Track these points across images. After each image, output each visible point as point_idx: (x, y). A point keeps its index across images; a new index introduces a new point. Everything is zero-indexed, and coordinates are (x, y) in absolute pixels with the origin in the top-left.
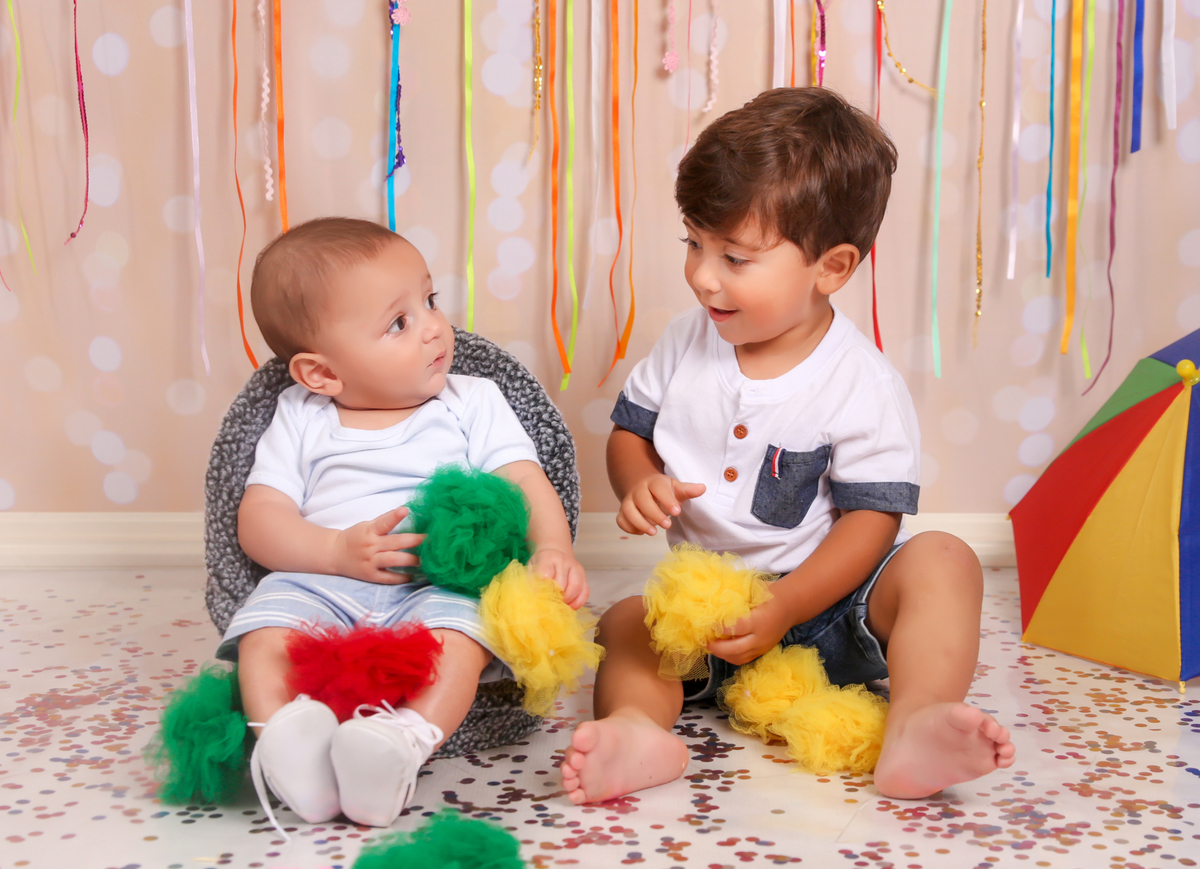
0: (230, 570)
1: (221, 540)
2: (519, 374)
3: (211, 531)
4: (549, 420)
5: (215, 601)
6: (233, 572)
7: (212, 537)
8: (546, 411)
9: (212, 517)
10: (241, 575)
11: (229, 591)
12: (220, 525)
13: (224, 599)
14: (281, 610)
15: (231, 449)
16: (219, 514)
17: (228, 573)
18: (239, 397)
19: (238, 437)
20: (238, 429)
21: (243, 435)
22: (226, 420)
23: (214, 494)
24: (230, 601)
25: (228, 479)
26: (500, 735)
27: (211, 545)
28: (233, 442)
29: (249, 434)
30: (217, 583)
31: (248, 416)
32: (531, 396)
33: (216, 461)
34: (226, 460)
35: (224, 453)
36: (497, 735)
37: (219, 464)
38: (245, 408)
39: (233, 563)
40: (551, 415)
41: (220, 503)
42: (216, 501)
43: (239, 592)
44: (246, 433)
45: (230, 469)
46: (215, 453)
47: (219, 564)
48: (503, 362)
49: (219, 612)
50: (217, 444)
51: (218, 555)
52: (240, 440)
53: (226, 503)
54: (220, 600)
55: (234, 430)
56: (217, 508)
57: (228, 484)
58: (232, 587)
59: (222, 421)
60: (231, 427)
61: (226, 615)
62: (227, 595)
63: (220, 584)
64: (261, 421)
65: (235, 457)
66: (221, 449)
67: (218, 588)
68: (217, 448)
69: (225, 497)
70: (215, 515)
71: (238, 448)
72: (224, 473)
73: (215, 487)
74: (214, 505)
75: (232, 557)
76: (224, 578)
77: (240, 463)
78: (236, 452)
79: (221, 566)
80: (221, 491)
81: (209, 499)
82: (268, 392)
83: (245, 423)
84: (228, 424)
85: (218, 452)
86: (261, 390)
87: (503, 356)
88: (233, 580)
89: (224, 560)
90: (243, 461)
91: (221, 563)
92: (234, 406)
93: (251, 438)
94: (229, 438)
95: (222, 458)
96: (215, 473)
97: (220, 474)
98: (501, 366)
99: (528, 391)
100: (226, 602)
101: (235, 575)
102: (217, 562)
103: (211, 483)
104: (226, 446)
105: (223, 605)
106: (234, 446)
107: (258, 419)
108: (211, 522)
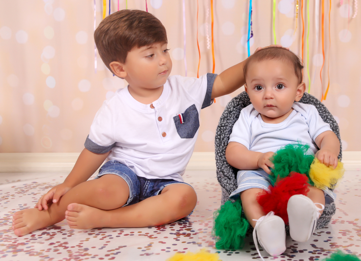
0: (226, 169)
1: (222, 159)
2: (318, 103)
3: (218, 156)
4: (331, 118)
5: (222, 180)
6: (228, 170)
7: (218, 159)
8: (329, 115)
9: (219, 151)
10: (230, 171)
11: (227, 177)
12: (222, 154)
13: (225, 179)
14: (255, 182)
15: (224, 129)
16: (221, 151)
17: (226, 170)
18: (225, 111)
19: (226, 124)
20: (226, 122)
21: (227, 124)
22: (221, 119)
23: (219, 144)
24: (228, 180)
25: (223, 139)
27: (218, 161)
28: (224, 126)
29: (229, 123)
30: (222, 174)
31: (229, 117)
32: (323, 110)
33: (219, 133)
34: (222, 132)
35: (222, 130)
37: (220, 134)
38: (228, 115)
39: (227, 167)
40: (331, 117)
41: (221, 147)
42: (219, 146)
43: (230, 177)
44: (228, 123)
45: (223, 135)
46: (218, 130)
47: (222, 167)
48: (312, 98)
49: (225, 183)
50: (219, 127)
51: (221, 164)
52: (227, 126)
53: (223, 147)
54: (224, 180)
55: (224, 122)
56: (220, 148)
57: (223, 140)
58: (228, 175)
59: (219, 119)
60: (224, 121)
61: (228, 184)
62: (227, 178)
63: (223, 174)
64: (233, 119)
65: (225, 131)
66: (221, 129)
67: (223, 176)
68: (219, 128)
69: (223, 145)
70: (220, 151)
71: (226, 128)
72: (222, 137)
73: (219, 141)
74: (219, 147)
75: (226, 165)
76: (225, 172)
77: (227, 134)
78: (225, 130)
79: (223, 168)
80: (221, 143)
81: (217, 146)
82: (234, 109)
83: (228, 120)
84: (222, 120)
85: (219, 130)
86: (232, 108)
87: (312, 97)
88: (228, 173)
89: (224, 166)
90: (228, 133)
91: (223, 167)
92: (224, 114)
93: (230, 125)
94: (223, 125)
95: (221, 132)
96: (219, 137)
97: (220, 137)
98: (312, 100)
99: (322, 108)
100: (227, 180)
101: (228, 171)
102: (221, 167)
103: (217, 140)
104: (222, 128)
105: (226, 181)
106: (225, 128)
107: (232, 118)
108: (218, 153)
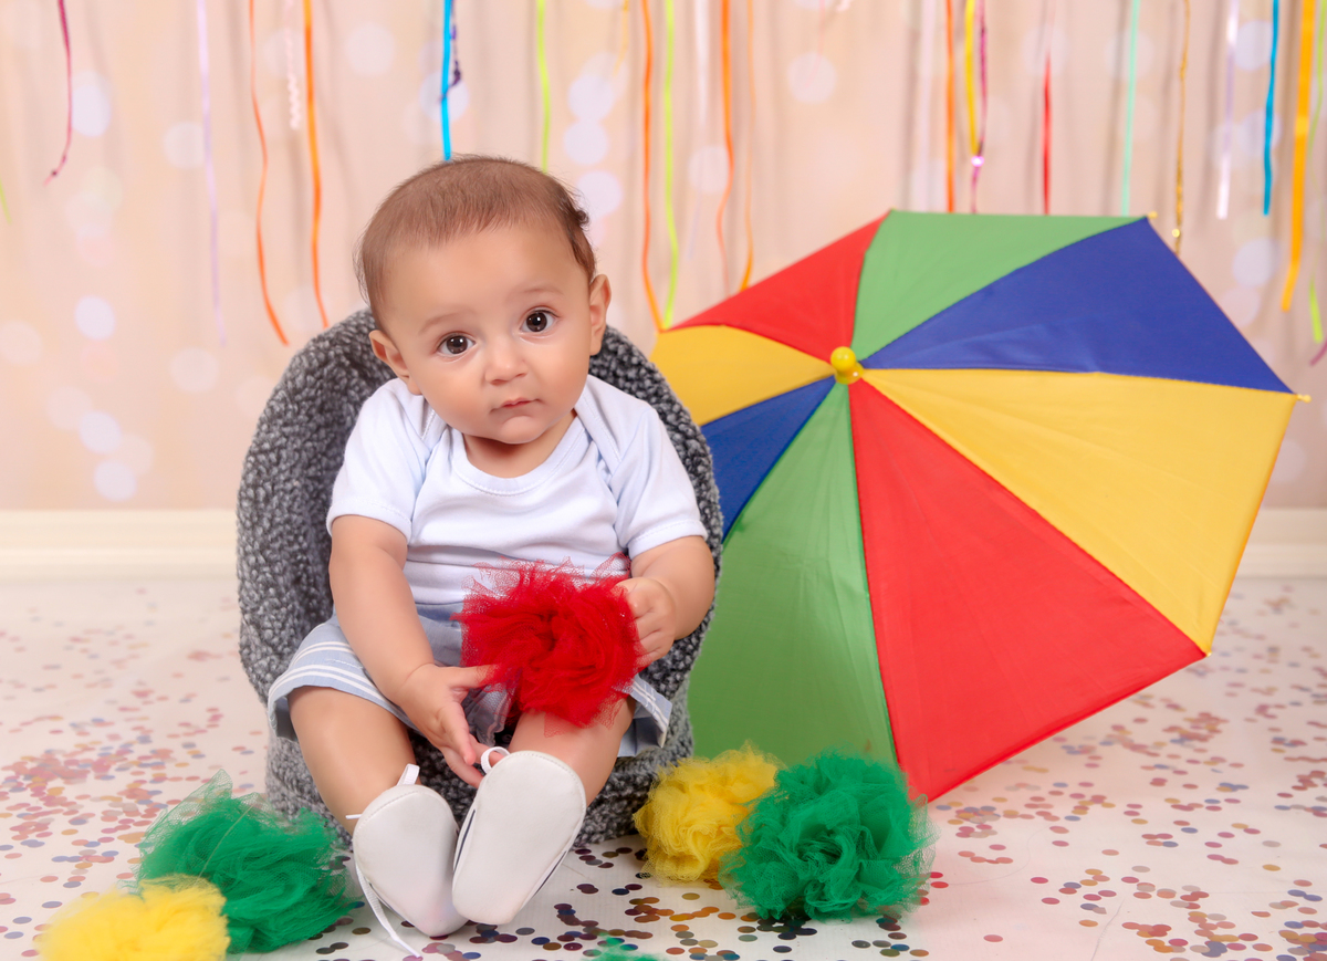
0: (273, 617)
1: (260, 579)
2: (635, 360)
3: (245, 567)
4: (675, 423)
5: (253, 657)
6: (278, 620)
7: (247, 575)
8: (671, 411)
9: (249, 548)
10: (288, 625)
11: (273, 646)
12: (262, 559)
13: (264, 655)
15: (270, 461)
16: (257, 545)
17: (270, 620)
18: (276, 392)
19: (278, 443)
20: (278, 434)
21: (284, 440)
22: (262, 422)
23: (251, 519)
24: (274, 657)
25: (267, 500)
26: (619, 824)
27: (248, 584)
28: (272, 450)
29: (292, 438)
30: (256, 634)
31: (289, 415)
32: (651, 391)
33: (251, 477)
34: (265, 476)
35: (261, 467)
36: (615, 825)
37: (255, 480)
38: (286, 406)
39: (278, 608)
40: (678, 417)
41: (260, 531)
42: (253, 527)
43: (285, 646)
44: (287, 437)
45: (268, 486)
46: (249, 465)
47: (258, 609)
48: (614, 342)
49: (260, 672)
50: (251, 453)
51: (257, 597)
52: (281, 447)
53: (266, 532)
54: (259, 656)
55: (272, 435)
56: (254, 536)
57: (269, 507)
58: (276, 640)
59: (257, 422)
60: (269, 432)
61: (269, 676)
62: (270, 650)
63: (260, 635)
64: (307, 419)
65: (275, 470)
66: (257, 460)
67: (257, 641)
68: (252, 459)
69: (266, 524)
70: (253, 546)
71: (279, 458)
72: (262, 492)
73: (250, 510)
74: (250, 532)
75: (276, 600)
76: (265, 629)
77: (282, 478)
78: (277, 464)
79: (260, 612)
80: (260, 517)
81: (243, 524)
83: (285, 425)
84: (265, 427)
85: (253, 465)
86: (301, 377)
87: (612, 336)
88: (277, 631)
89: (266, 603)
90: (287, 473)
91: (261, 608)
92: (273, 403)
93: (293, 442)
94: (267, 446)
95: (259, 473)
96: (251, 492)
97: (256, 495)
98: (612, 347)
99: (648, 383)
100: (268, 658)
101: (280, 625)
102: (254, 606)
103: (245, 504)
104: (262, 458)
105: (264, 663)
106: (273, 456)
107: (301, 417)
108: (246, 554)
